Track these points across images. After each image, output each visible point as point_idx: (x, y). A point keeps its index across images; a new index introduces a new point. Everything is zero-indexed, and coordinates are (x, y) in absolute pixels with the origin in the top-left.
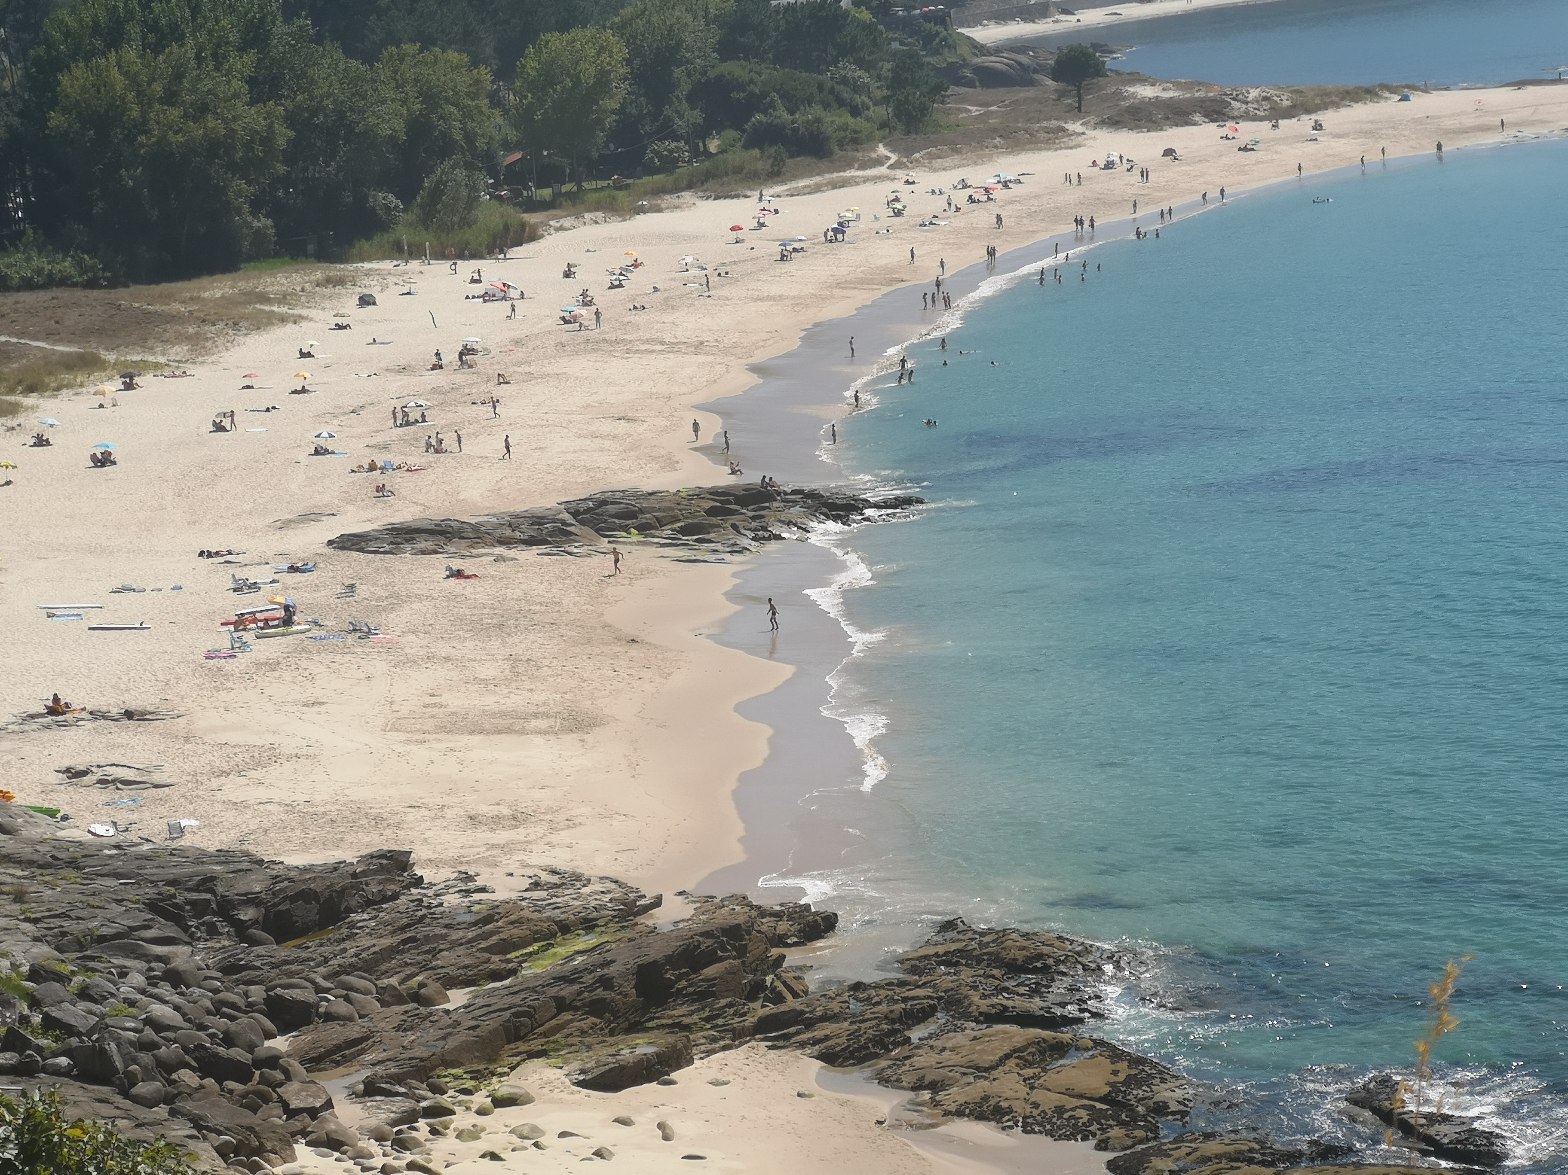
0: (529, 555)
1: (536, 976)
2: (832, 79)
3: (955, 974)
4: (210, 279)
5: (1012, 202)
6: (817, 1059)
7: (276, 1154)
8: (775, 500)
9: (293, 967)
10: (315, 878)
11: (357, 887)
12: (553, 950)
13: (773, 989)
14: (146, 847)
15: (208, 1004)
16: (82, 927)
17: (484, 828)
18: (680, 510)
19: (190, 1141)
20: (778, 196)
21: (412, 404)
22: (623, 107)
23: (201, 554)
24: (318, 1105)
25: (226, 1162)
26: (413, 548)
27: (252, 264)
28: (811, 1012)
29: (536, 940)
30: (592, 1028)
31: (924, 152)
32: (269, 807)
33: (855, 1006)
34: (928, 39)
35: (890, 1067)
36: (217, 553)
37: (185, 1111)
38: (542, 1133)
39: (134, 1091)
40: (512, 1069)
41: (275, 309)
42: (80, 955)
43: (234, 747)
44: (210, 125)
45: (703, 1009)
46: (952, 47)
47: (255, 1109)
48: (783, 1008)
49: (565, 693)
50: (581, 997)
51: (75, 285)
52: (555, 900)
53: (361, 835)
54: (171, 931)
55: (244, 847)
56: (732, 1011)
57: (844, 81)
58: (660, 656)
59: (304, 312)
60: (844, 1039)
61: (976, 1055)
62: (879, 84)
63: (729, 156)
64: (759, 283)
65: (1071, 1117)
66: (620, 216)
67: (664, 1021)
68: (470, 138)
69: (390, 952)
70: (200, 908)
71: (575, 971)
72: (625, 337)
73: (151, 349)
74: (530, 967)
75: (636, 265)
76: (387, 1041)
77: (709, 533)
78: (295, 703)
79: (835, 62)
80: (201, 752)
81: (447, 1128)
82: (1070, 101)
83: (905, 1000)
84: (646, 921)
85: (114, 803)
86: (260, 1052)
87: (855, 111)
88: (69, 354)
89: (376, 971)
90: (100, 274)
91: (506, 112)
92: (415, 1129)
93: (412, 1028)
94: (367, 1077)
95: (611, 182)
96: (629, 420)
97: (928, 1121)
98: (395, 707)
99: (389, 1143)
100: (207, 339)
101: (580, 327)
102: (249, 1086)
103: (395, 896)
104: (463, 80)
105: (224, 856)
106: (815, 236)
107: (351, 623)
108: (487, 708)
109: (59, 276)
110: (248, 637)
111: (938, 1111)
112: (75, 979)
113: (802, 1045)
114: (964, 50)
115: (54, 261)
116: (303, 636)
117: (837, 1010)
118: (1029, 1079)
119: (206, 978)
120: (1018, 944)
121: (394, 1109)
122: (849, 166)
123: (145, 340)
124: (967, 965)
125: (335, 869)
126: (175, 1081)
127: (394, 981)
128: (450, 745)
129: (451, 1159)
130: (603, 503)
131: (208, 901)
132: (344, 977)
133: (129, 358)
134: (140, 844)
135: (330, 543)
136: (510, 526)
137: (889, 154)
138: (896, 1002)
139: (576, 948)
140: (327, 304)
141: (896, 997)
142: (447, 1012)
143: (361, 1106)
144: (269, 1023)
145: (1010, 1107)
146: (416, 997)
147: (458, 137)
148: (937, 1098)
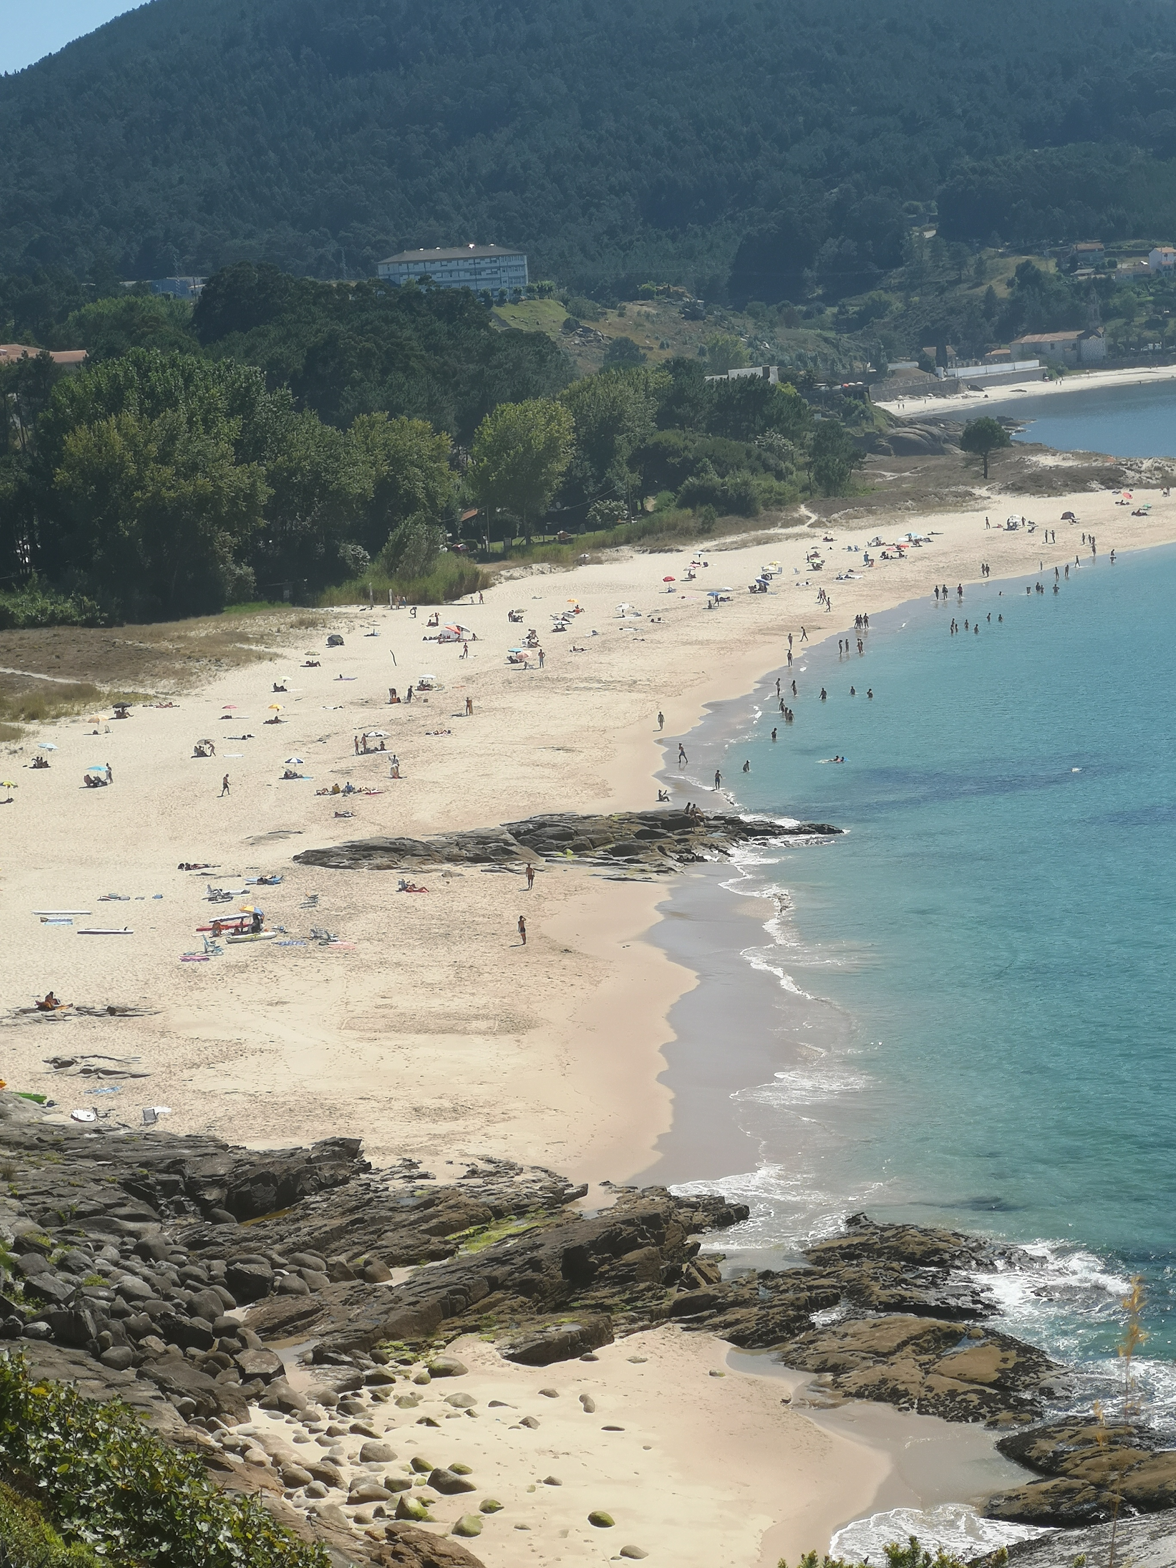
0: (474, 871)
1: (472, 1257)
2: (759, 446)
3: (857, 1266)
4: (196, 620)
5: (922, 559)
6: (728, 1341)
7: (232, 1414)
8: (698, 825)
9: (252, 1244)
10: (273, 1162)
11: (311, 1171)
12: (487, 1234)
13: (689, 1275)
14: (122, 1132)
15: (175, 1276)
16: (62, 1204)
17: (427, 1119)
18: (612, 833)
19: (155, 1402)
20: (708, 551)
21: (373, 734)
22: (569, 469)
23: (181, 866)
24: (271, 1371)
25: (186, 1420)
26: (370, 864)
27: (234, 607)
28: (723, 1297)
29: (472, 1224)
30: (521, 1306)
31: (842, 512)
32: (234, 1097)
33: (764, 1293)
34: (848, 412)
35: (795, 1350)
36: (195, 866)
37: (151, 1374)
38: (474, 1402)
39: (105, 1354)
40: (448, 1342)
41: (253, 647)
42: (60, 1229)
43: (205, 1041)
44: (199, 482)
45: (624, 1291)
46: (869, 419)
47: (214, 1374)
48: (697, 1293)
49: (504, 998)
50: (513, 1277)
51: (74, 624)
52: (490, 1187)
53: (316, 1124)
54: (143, 1209)
55: (210, 1133)
56: (650, 1294)
57: (770, 448)
58: (590, 965)
59: (279, 651)
60: (753, 1323)
61: (875, 1341)
62: (802, 451)
63: (664, 515)
64: (689, 628)
65: (963, 1400)
66: (564, 567)
67: (588, 1302)
68: (431, 497)
69: (339, 1233)
70: (170, 1188)
71: (507, 1253)
72: (566, 675)
73: (142, 682)
74: (466, 1249)
75: (577, 611)
76: (334, 1314)
77: (637, 854)
78: (260, 1002)
79: (763, 431)
80: (175, 1045)
81: (387, 1395)
82: (976, 469)
83: (810, 1288)
84: (573, 1208)
85: (95, 1091)
86: (220, 1322)
87: (780, 475)
88: (69, 685)
89: (327, 1249)
90: (98, 614)
91: (464, 473)
92: (358, 1395)
93: (357, 1302)
94: (316, 1347)
95: (557, 537)
96: (568, 750)
97: (830, 1401)
98: (350, 1008)
99: (335, 1408)
100: (192, 674)
101: (525, 666)
102: (210, 1353)
103: (346, 1181)
104: (427, 446)
105: (193, 1141)
106: (741, 588)
107: (312, 930)
108: (432, 1010)
109: (61, 615)
110: (221, 941)
111: (840, 1392)
112: (55, 1251)
113: (715, 1328)
114: (881, 422)
115: (56, 603)
116: (269, 942)
117: (747, 1296)
118: (924, 1364)
119: (173, 1253)
120: (916, 1239)
121: (340, 1376)
122: (773, 524)
123: (137, 674)
124: (868, 1257)
125: (292, 1155)
126: (142, 1347)
127: (342, 1258)
128: (399, 1043)
129: (391, 1424)
130: (543, 825)
131: (176, 1182)
132: (298, 1255)
133: (121, 690)
134: (118, 1129)
135: (296, 858)
136: (457, 845)
137: (810, 514)
138: (802, 1290)
139: (509, 1232)
140: (300, 643)
141: (802, 1286)
142: (390, 1288)
143: (310, 1372)
144: (229, 1294)
145: (906, 1390)
146: (362, 1274)
147: (421, 495)
148: (838, 1380)
